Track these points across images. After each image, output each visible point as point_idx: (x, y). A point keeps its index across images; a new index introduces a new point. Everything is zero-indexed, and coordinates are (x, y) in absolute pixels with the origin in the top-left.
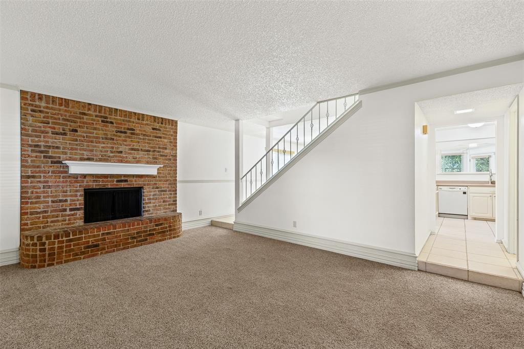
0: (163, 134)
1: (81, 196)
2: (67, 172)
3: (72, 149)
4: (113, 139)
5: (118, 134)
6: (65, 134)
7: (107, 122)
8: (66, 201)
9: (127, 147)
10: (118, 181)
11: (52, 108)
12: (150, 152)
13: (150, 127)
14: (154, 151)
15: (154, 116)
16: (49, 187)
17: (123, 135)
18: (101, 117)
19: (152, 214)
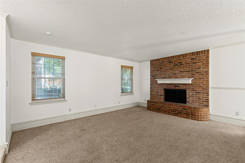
0: (198, 60)
1: (163, 91)
2: (157, 83)
3: (161, 75)
4: (173, 69)
5: (175, 66)
6: (159, 70)
7: (171, 62)
8: (159, 92)
9: (178, 71)
10: (174, 86)
11: (156, 63)
12: (190, 72)
13: (190, 59)
14: (192, 71)
15: (192, 53)
16: (155, 87)
17: (176, 66)
18: (169, 61)
19: (191, 104)
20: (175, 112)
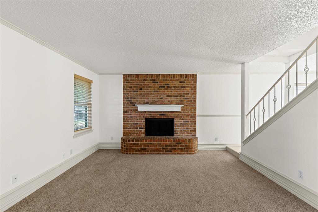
0: (187, 84)
1: (144, 122)
2: (137, 110)
3: (140, 98)
4: (158, 91)
5: (161, 88)
6: (137, 91)
7: (155, 82)
8: (138, 124)
9: (165, 95)
10: (160, 115)
11: (133, 80)
12: (178, 97)
13: (178, 82)
14: (181, 96)
15: (181, 74)
16: (132, 117)
17: (163, 88)
18: (152, 80)
20: (167, 148)
